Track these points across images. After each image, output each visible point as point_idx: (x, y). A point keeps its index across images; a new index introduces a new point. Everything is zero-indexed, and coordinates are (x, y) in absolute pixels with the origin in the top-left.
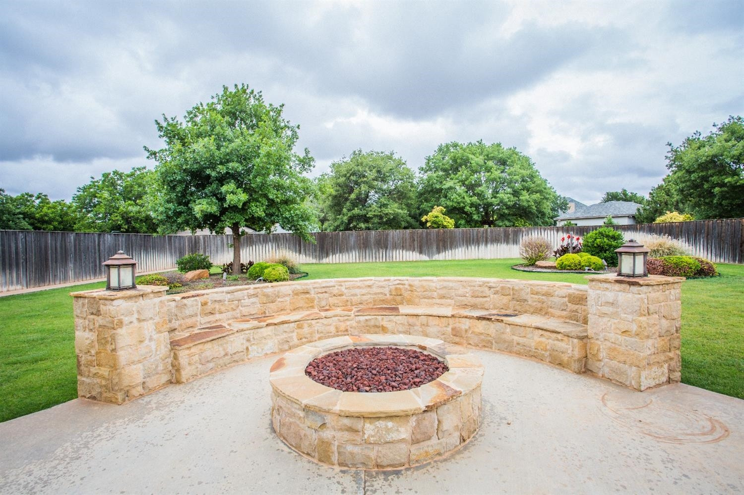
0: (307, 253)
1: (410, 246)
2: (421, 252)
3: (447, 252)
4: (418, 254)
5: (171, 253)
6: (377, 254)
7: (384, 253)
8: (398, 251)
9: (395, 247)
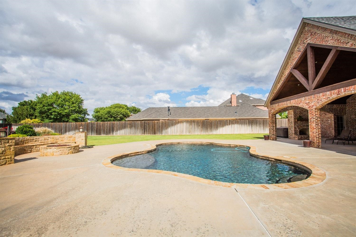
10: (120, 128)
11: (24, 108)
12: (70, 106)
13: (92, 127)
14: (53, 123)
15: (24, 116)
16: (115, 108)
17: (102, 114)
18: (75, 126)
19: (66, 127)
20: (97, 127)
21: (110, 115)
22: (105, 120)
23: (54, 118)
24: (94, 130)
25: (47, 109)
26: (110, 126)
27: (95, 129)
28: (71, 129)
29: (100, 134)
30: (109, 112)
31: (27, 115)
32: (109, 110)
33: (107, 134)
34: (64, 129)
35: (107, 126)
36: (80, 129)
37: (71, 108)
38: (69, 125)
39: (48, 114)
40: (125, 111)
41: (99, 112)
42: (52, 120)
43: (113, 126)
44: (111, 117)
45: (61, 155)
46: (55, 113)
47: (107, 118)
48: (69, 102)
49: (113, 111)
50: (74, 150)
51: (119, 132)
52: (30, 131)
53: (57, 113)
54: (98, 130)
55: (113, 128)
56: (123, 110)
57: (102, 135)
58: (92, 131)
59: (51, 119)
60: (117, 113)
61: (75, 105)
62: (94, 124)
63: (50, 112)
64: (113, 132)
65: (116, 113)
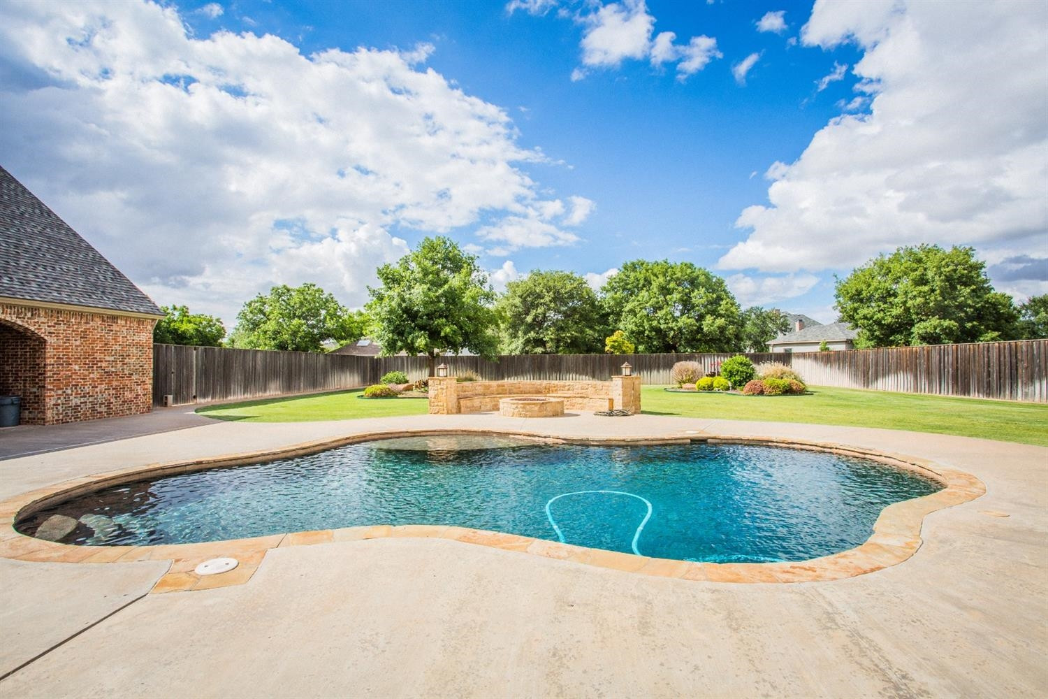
0: (484, 375)
1: (583, 370)
5: (358, 372)
10: (1043, 367)
19: (877, 364)
20: (957, 362)
26: (1002, 359)
33: (989, 393)
34: (872, 367)
38: (883, 357)
43: (1014, 361)
51: (1037, 385)
55: (1014, 368)
57: (974, 396)
58: (940, 378)
62: (946, 353)
64: (1014, 387)
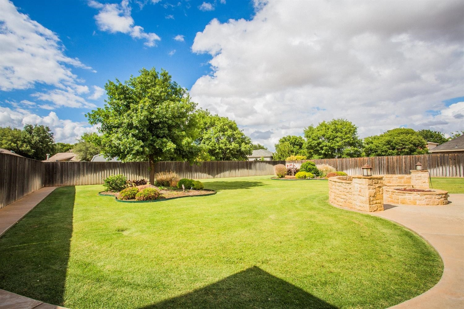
1: (204, 170)
2: (209, 174)
3: (221, 173)
4: (208, 175)
6: (187, 175)
7: (190, 174)
8: (197, 174)
9: (196, 171)
10: (431, 164)
11: (285, 144)
12: (343, 138)
13: (380, 164)
14: (323, 160)
15: (286, 153)
16: (399, 135)
17: (378, 145)
18: (354, 162)
19: (342, 165)
20: (388, 163)
21: (391, 146)
22: (383, 153)
23: (325, 154)
24: (382, 167)
25: (317, 143)
27: (385, 166)
28: (348, 166)
29: (394, 173)
30: (389, 142)
31: (289, 151)
32: (388, 138)
34: (339, 166)
35: (405, 162)
36: (418, 167)
37: (345, 140)
38: (346, 162)
39: (318, 149)
40: (418, 138)
41: (372, 143)
42: (322, 156)
44: (393, 149)
45: (427, 204)
46: (326, 148)
47: (386, 151)
48: (342, 132)
49: (396, 139)
50: (445, 200)
52: (313, 168)
53: (328, 147)
54: (389, 167)
56: (413, 137)
58: (379, 169)
59: (320, 154)
60: (403, 143)
61: (348, 135)
62: (382, 160)
63: (320, 146)
65: (401, 142)
